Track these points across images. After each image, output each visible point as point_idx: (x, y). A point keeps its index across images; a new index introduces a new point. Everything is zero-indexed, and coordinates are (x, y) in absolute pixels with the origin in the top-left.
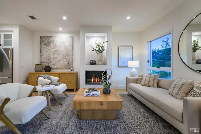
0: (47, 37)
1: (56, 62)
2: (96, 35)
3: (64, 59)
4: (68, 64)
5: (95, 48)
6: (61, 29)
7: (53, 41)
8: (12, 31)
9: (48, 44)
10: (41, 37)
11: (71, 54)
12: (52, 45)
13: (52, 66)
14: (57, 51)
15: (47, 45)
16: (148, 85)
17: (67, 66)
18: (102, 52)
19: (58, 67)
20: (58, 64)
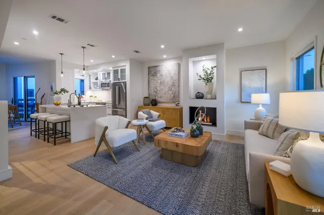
0: (154, 67)
1: (162, 95)
2: (204, 58)
3: (170, 91)
4: (174, 97)
5: (203, 76)
6: (165, 56)
7: (160, 71)
8: (125, 66)
9: (155, 74)
10: (149, 67)
11: (177, 85)
12: (158, 75)
13: (159, 99)
14: (164, 82)
15: (154, 76)
16: (265, 134)
17: (173, 99)
18: (211, 81)
19: (164, 101)
20: (164, 96)
